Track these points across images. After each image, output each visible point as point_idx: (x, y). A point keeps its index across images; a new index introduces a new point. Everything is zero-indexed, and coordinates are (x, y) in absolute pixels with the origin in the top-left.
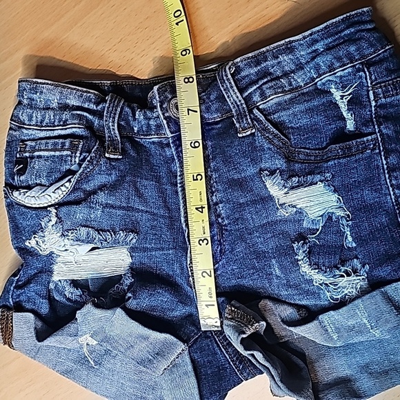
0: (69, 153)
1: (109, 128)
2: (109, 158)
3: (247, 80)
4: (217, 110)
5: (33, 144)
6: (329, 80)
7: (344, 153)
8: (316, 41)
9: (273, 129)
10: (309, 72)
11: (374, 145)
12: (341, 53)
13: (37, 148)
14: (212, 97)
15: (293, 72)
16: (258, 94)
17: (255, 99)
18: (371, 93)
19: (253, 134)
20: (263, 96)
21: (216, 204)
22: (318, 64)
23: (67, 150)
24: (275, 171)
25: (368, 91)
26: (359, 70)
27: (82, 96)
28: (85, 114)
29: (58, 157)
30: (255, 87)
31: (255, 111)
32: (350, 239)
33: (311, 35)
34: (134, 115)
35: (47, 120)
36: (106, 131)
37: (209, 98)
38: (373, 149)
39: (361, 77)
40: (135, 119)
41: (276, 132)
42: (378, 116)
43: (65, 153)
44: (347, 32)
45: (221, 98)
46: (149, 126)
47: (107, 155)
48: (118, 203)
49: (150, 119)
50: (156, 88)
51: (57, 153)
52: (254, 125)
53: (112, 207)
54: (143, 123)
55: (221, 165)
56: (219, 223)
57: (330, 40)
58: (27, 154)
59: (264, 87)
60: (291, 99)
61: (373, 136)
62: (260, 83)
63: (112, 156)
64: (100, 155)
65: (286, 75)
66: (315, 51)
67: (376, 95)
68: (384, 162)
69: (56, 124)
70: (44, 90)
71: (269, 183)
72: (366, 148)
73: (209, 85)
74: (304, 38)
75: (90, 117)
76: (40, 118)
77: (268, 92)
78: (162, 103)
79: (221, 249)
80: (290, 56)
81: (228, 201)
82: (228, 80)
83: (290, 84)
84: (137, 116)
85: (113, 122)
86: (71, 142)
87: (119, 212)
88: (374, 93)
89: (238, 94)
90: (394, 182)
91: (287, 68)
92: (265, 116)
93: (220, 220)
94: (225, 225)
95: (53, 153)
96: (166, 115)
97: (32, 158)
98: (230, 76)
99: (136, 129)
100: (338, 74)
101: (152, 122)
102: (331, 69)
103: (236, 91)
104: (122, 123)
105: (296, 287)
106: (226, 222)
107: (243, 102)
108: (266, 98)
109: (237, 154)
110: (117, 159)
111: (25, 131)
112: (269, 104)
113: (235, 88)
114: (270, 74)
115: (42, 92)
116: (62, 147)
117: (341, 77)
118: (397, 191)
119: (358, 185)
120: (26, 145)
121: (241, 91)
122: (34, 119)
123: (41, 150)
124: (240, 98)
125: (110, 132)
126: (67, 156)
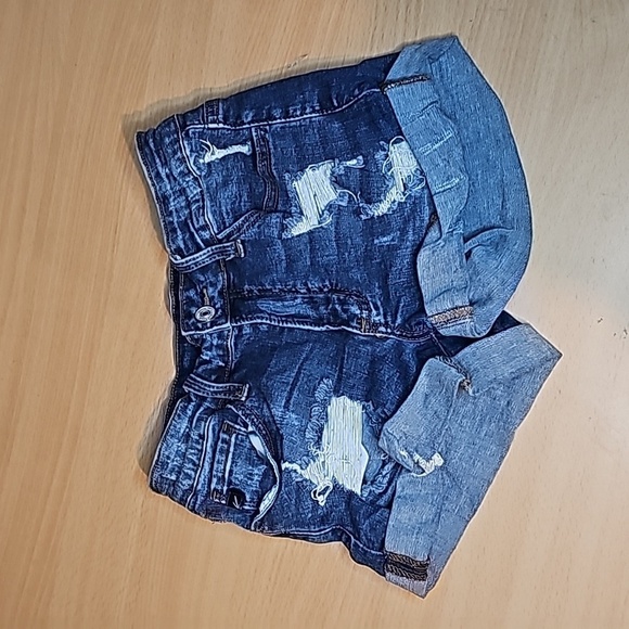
0: (234, 435)
1: (215, 392)
2: (247, 398)
3: (189, 243)
4: (216, 276)
5: (215, 480)
6: (194, 163)
7: (266, 159)
8: (158, 174)
9: (240, 221)
10: (188, 182)
11: (261, 130)
12: (169, 151)
13: (220, 475)
14: (202, 279)
15: (187, 198)
16: (203, 233)
17: (208, 237)
18: (211, 126)
19: (243, 242)
20: (205, 227)
21: (308, 289)
22: (180, 174)
23: (231, 437)
24: (282, 224)
25: (209, 129)
26: (187, 134)
27: (179, 415)
28: (197, 414)
29: (235, 450)
30: (196, 236)
31: (219, 237)
32: (354, 162)
33: (151, 178)
34: (206, 362)
35: (194, 458)
36: (219, 396)
37: (202, 282)
38: (266, 131)
39: (193, 133)
40: (210, 362)
41: (243, 218)
42: (235, 124)
43: (233, 440)
44: (152, 145)
45: (204, 270)
46: (218, 347)
47: (243, 399)
48: (285, 394)
49: (212, 344)
50: (184, 333)
51: (232, 449)
52: (234, 240)
53: (288, 401)
54: (215, 353)
55: (269, 278)
56: (329, 292)
57: (158, 161)
58: (225, 488)
59: (197, 226)
60: (211, 201)
61: (253, 130)
62: (192, 230)
63: (245, 394)
64: (242, 405)
65: (189, 205)
66: (168, 176)
67: (213, 122)
68: (279, 121)
69: (200, 447)
70: (167, 453)
71: (295, 232)
72: (263, 138)
73: (191, 281)
74: (153, 185)
75: (202, 409)
76: (191, 466)
77: (202, 223)
78: (197, 329)
79: (356, 295)
80: (171, 200)
81: (306, 277)
82: (187, 262)
83: (197, 201)
84: (208, 358)
85: (210, 386)
86: (224, 432)
87: (295, 393)
88: (211, 123)
89: (201, 253)
90: (298, 113)
91: (183, 204)
92: (225, 228)
93: (326, 290)
94: (331, 284)
95: (230, 456)
96: (209, 325)
97: (230, 483)
98: (183, 260)
99: (221, 364)
100: (188, 153)
101: (215, 343)
102: (183, 160)
103: (198, 255)
104: (213, 377)
105: (406, 222)
106: (327, 283)
107: (209, 249)
108: (207, 225)
109: (261, 261)
110: (249, 389)
111: (199, 487)
112: (213, 222)
113: (195, 256)
114: (186, 219)
115: (168, 458)
116: (227, 443)
117: (191, 151)
118: (308, 111)
119: (300, 147)
120: (215, 489)
121: (199, 249)
122: (189, 472)
123: (225, 470)
124: (205, 251)
125: (220, 393)
126: (237, 438)
